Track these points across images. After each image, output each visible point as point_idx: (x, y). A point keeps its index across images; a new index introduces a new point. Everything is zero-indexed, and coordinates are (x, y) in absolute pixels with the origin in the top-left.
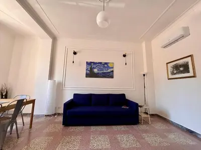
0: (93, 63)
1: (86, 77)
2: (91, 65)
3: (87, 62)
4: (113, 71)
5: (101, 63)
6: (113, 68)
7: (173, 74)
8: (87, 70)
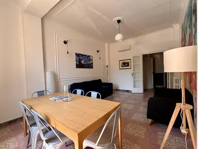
0: (81, 54)
1: (77, 68)
2: (79, 56)
3: (76, 53)
4: (92, 63)
5: (85, 55)
6: (92, 60)
7: (122, 66)
8: (76, 61)
